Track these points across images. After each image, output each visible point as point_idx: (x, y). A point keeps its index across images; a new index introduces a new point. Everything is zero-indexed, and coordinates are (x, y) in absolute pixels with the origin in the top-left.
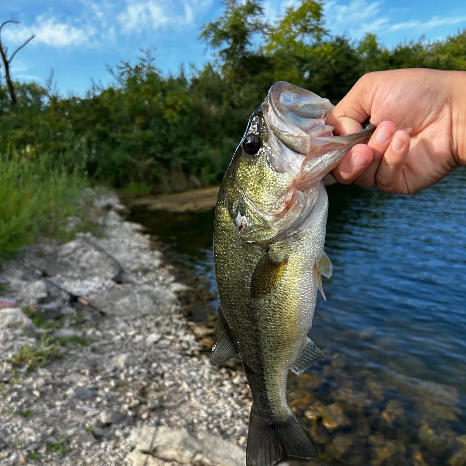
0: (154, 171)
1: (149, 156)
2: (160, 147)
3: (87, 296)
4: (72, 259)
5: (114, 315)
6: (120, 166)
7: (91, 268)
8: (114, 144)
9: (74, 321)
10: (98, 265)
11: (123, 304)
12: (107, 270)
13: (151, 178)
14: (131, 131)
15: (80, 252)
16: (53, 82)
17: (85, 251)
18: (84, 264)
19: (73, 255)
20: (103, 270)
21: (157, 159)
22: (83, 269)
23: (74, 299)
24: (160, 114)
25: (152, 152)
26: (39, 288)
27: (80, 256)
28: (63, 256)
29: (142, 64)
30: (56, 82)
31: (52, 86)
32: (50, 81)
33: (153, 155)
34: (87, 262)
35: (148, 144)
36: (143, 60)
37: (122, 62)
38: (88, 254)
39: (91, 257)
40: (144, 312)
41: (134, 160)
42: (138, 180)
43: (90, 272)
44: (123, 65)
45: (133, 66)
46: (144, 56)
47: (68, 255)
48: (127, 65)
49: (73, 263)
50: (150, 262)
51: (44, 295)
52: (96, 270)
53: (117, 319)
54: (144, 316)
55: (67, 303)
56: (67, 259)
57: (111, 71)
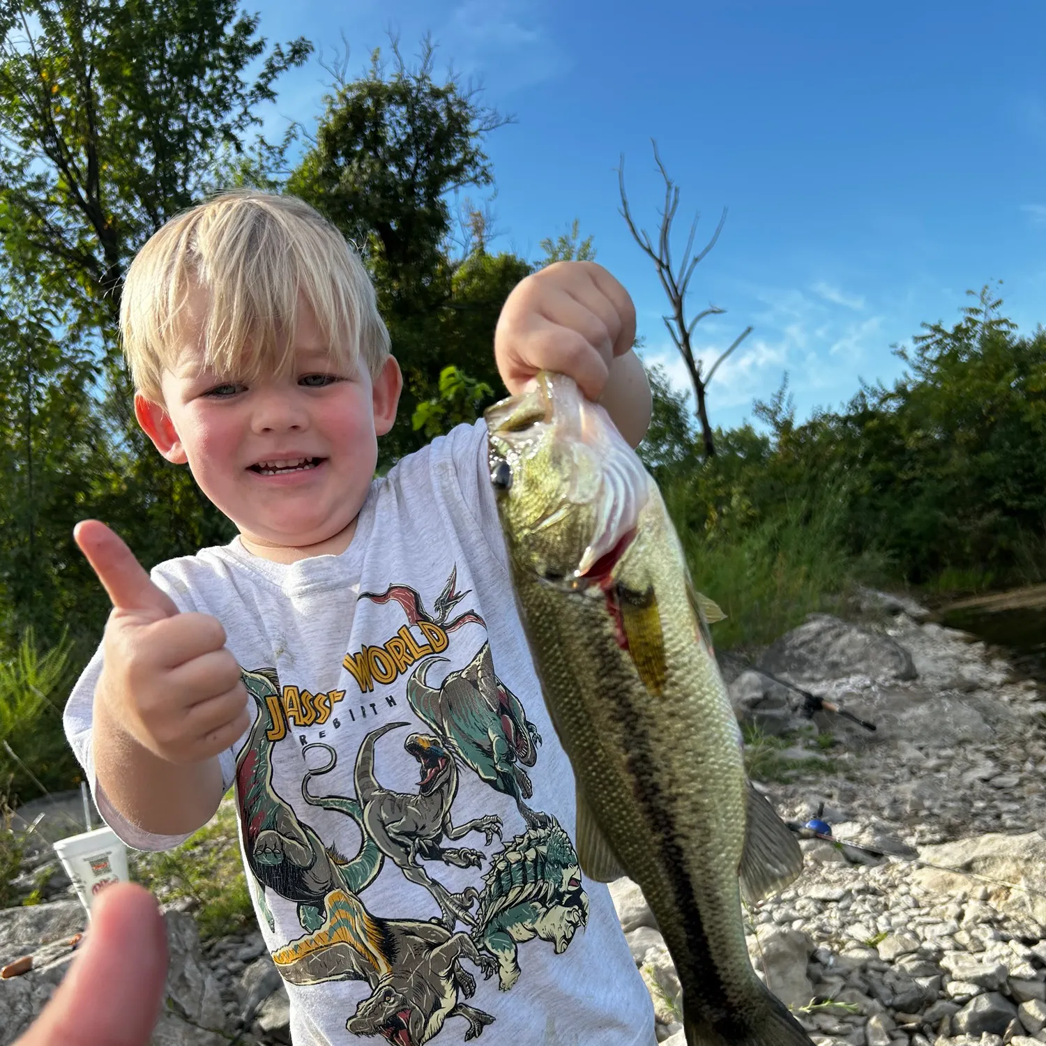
0: (1002, 539)
1: (989, 508)
2: (1014, 486)
3: (840, 701)
4: (813, 651)
5: (894, 738)
6: (920, 537)
7: (850, 664)
8: (910, 494)
9: (812, 742)
10: (864, 657)
11: (915, 718)
12: (882, 663)
13: (993, 553)
14: (945, 462)
15: (827, 638)
16: (786, 398)
17: (838, 636)
18: (835, 658)
19: (814, 644)
20: (873, 664)
21: (1007, 511)
22: (834, 665)
23: (814, 705)
24: (1015, 415)
25: (996, 496)
26: (749, 683)
27: (828, 645)
28: (795, 648)
29: (970, 320)
30: (791, 396)
31: (784, 405)
32: (780, 396)
33: (999, 504)
34: (843, 652)
35: (985, 482)
36: (972, 311)
37: (924, 325)
38: (844, 640)
39: (851, 644)
40: (961, 736)
41: (953, 521)
42: (962, 563)
43: (847, 669)
44: (927, 332)
45: (950, 330)
46: (975, 303)
47: (803, 644)
48: (937, 329)
49: (815, 658)
50: (983, 676)
51: (758, 695)
52: (860, 666)
53: (902, 743)
54: (961, 743)
55: (799, 711)
56: (802, 651)
57: (903, 355)
